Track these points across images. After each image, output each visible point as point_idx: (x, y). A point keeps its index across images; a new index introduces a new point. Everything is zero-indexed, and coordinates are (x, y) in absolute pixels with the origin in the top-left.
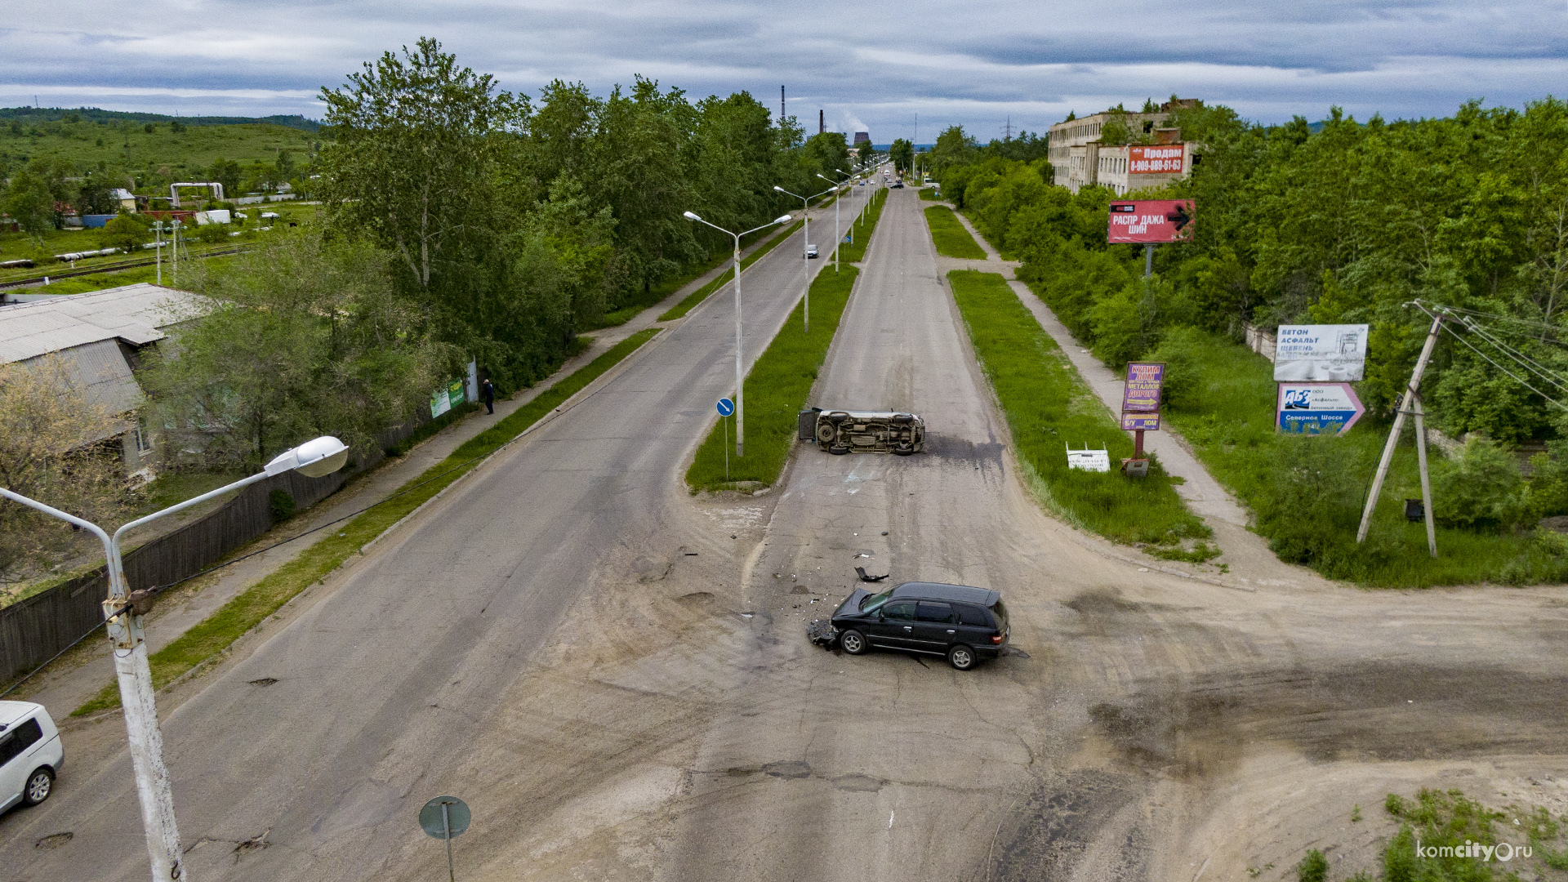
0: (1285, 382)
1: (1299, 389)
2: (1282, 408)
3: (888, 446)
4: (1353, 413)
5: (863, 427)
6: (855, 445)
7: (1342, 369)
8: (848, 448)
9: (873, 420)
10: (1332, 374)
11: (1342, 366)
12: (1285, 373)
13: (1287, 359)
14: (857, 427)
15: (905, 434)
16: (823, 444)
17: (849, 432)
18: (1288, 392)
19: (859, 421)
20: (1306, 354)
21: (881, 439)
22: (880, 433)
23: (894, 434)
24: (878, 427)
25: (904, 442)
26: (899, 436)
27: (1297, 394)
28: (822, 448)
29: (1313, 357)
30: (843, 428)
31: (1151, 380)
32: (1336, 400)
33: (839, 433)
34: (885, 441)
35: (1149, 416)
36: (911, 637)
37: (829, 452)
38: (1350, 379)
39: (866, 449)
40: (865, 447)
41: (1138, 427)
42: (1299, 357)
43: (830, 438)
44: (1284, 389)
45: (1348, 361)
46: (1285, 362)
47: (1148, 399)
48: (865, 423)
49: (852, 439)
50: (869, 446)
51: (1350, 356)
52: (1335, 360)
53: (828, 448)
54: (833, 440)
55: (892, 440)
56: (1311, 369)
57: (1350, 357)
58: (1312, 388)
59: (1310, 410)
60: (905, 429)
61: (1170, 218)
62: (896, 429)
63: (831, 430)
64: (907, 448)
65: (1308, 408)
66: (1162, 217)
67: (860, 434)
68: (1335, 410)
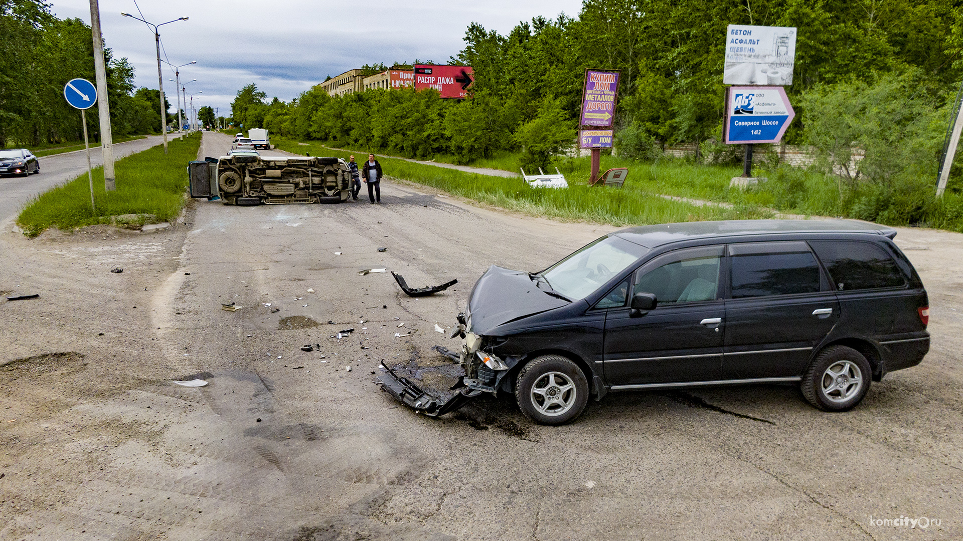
0: (733, 86)
1: (746, 92)
2: (731, 113)
3: (311, 195)
4: (787, 116)
5: (278, 173)
6: (269, 195)
7: (777, 73)
8: (261, 198)
9: (289, 163)
10: (770, 78)
11: (777, 70)
12: (733, 77)
13: (734, 61)
14: (269, 172)
15: (330, 179)
16: (227, 195)
17: (260, 178)
18: (737, 96)
19: (272, 164)
20: (750, 56)
21: (302, 185)
22: (300, 180)
23: (317, 180)
24: (294, 172)
25: (330, 188)
26: (322, 181)
27: (744, 98)
28: (225, 201)
29: (756, 60)
30: (251, 173)
31: (607, 91)
32: (774, 104)
33: (248, 179)
34: (307, 188)
35: (604, 133)
36: (720, 345)
37: (237, 205)
38: (783, 83)
39: (281, 199)
40: (282, 196)
41: (594, 145)
42: (744, 59)
43: (236, 187)
44: (734, 92)
45: (782, 64)
46: (733, 64)
47: (604, 112)
48: (281, 168)
49: (265, 187)
50: (288, 196)
51: (783, 59)
52: (772, 64)
53: (233, 199)
54: (240, 190)
55: (315, 187)
56: (753, 74)
57: (783, 61)
58: (756, 91)
59: (754, 115)
60: (330, 173)
61: (458, 80)
62: (319, 174)
63: (236, 176)
64: (334, 195)
65: (751, 112)
66: (452, 78)
67: (274, 181)
68: (773, 114)
